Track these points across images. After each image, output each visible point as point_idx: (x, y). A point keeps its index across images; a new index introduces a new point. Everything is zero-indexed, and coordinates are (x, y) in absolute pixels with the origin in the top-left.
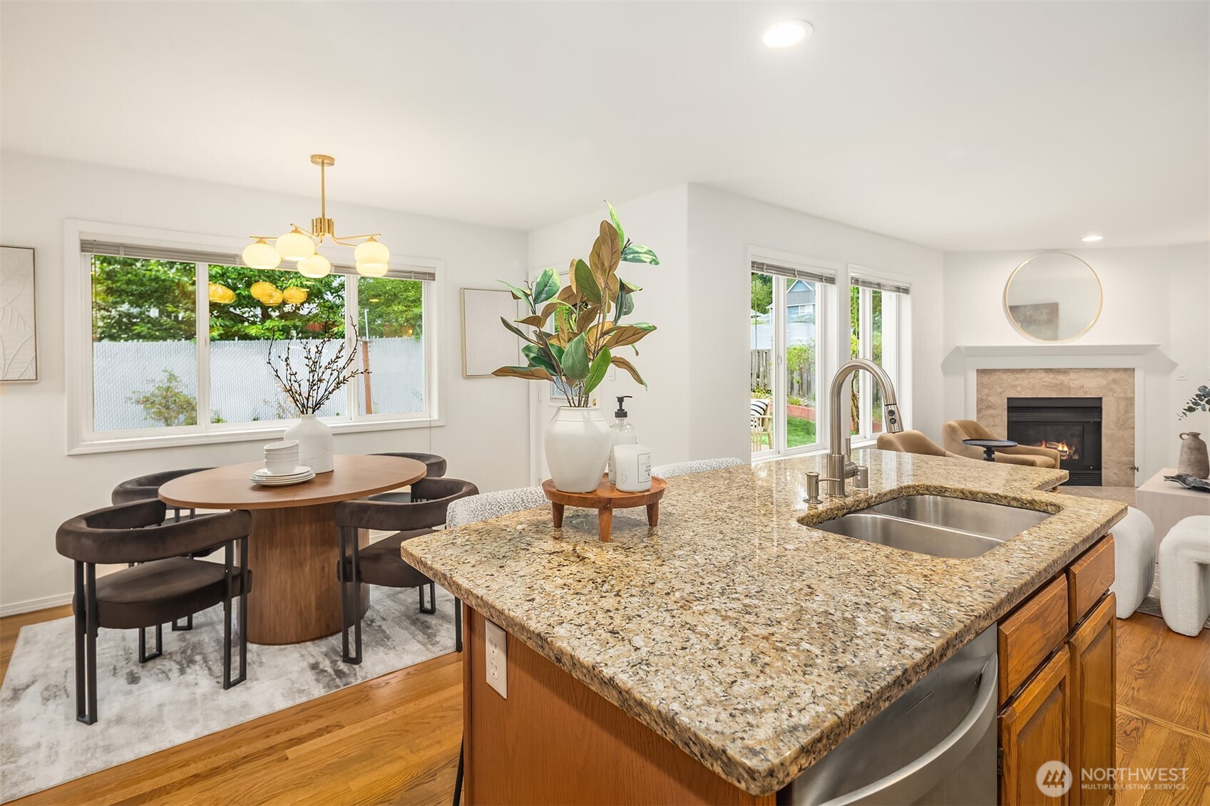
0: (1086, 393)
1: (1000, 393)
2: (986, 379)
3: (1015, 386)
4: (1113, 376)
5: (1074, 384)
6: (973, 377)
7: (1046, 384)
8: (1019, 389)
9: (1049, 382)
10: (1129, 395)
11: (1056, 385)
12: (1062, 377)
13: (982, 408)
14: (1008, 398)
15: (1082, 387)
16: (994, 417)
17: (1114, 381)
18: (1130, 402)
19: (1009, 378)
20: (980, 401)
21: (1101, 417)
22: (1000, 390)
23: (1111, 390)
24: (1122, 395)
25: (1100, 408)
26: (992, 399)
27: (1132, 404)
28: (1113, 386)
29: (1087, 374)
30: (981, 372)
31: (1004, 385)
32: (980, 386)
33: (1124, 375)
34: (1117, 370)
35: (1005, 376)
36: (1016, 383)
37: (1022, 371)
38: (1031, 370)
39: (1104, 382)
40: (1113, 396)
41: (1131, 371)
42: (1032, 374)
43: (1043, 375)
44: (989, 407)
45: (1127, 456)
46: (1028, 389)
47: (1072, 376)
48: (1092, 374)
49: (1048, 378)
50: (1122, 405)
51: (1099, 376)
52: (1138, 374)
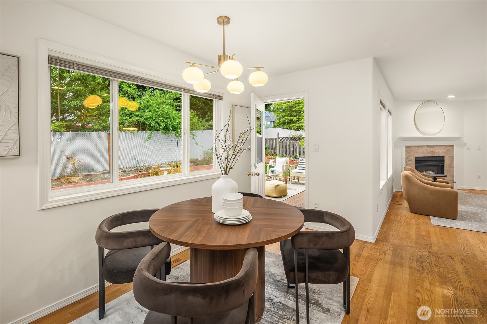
0: (440, 154)
1: (413, 155)
2: (408, 149)
3: (418, 152)
4: (448, 148)
5: (436, 151)
6: (404, 148)
7: (427, 151)
8: (419, 153)
9: (428, 151)
10: (453, 155)
11: (430, 152)
12: (432, 149)
13: (407, 161)
14: (416, 157)
15: (438, 152)
16: (411, 164)
17: (448, 150)
18: (453, 157)
19: (416, 149)
20: (406, 158)
21: (444, 164)
22: (413, 154)
23: (447, 153)
24: (450, 155)
25: (444, 160)
26: (411, 157)
27: (453, 159)
30: (407, 147)
31: (414, 152)
32: (406, 152)
33: (451, 148)
34: (449, 146)
35: (414, 149)
36: (418, 151)
37: (420, 146)
38: (423, 146)
39: (445, 151)
40: (448, 156)
41: (453, 146)
42: (423, 148)
43: (426, 148)
44: (410, 161)
45: (452, 178)
46: (422, 153)
47: (436, 148)
48: (441, 148)
49: (428, 149)
50: (450, 159)
51: (444, 148)
52: (455, 148)
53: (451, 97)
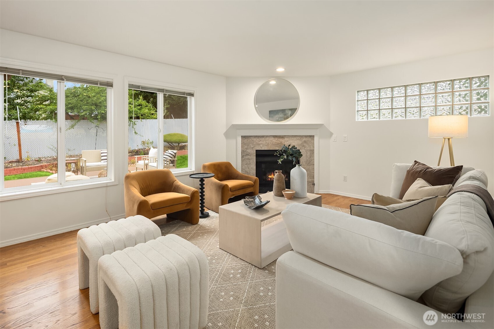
1: (253, 148)
2: (246, 141)
3: (259, 144)
4: (304, 139)
5: (287, 143)
6: (240, 139)
7: (274, 143)
8: (261, 146)
9: (275, 142)
10: (312, 149)
11: (278, 144)
12: (281, 140)
13: (244, 155)
14: (256, 150)
15: (291, 144)
16: (249, 159)
17: (305, 142)
18: (312, 152)
19: (257, 140)
20: (243, 152)
22: (252, 146)
23: (303, 146)
24: (309, 149)
26: (249, 151)
28: (304, 144)
29: (293, 138)
30: (244, 137)
31: (254, 143)
32: (243, 144)
33: (310, 139)
34: (306, 136)
35: (255, 139)
36: (260, 143)
37: (263, 136)
38: (267, 136)
39: (300, 142)
40: (304, 149)
41: (312, 137)
42: (267, 139)
43: (272, 139)
44: (247, 155)
45: (311, 178)
46: (264, 146)
47: (286, 139)
48: (295, 138)
49: (275, 140)
50: (309, 154)
51: (298, 139)
52: (316, 139)
53: (281, 70)
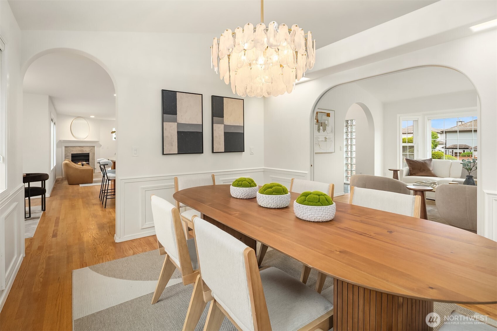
0: (86, 152)
3: (73, 151)
4: (91, 148)
5: (84, 150)
6: (64, 148)
7: (79, 150)
8: (74, 151)
11: (81, 150)
12: (82, 148)
14: (72, 154)
15: (86, 151)
16: (68, 158)
17: (91, 149)
18: (94, 153)
19: (72, 148)
20: (65, 155)
21: (89, 157)
22: (70, 152)
23: (91, 151)
25: (89, 155)
26: (68, 154)
27: (95, 154)
28: (91, 150)
30: (66, 147)
31: (70, 150)
32: (65, 150)
33: (93, 148)
34: (92, 146)
35: (70, 148)
37: (74, 147)
38: (76, 146)
39: (90, 149)
40: (91, 153)
42: (76, 148)
43: (78, 148)
44: (67, 156)
45: (94, 166)
47: (84, 148)
48: (88, 147)
49: (79, 148)
52: (95, 147)
53: (92, 117)
